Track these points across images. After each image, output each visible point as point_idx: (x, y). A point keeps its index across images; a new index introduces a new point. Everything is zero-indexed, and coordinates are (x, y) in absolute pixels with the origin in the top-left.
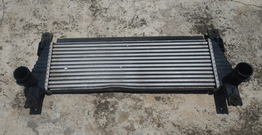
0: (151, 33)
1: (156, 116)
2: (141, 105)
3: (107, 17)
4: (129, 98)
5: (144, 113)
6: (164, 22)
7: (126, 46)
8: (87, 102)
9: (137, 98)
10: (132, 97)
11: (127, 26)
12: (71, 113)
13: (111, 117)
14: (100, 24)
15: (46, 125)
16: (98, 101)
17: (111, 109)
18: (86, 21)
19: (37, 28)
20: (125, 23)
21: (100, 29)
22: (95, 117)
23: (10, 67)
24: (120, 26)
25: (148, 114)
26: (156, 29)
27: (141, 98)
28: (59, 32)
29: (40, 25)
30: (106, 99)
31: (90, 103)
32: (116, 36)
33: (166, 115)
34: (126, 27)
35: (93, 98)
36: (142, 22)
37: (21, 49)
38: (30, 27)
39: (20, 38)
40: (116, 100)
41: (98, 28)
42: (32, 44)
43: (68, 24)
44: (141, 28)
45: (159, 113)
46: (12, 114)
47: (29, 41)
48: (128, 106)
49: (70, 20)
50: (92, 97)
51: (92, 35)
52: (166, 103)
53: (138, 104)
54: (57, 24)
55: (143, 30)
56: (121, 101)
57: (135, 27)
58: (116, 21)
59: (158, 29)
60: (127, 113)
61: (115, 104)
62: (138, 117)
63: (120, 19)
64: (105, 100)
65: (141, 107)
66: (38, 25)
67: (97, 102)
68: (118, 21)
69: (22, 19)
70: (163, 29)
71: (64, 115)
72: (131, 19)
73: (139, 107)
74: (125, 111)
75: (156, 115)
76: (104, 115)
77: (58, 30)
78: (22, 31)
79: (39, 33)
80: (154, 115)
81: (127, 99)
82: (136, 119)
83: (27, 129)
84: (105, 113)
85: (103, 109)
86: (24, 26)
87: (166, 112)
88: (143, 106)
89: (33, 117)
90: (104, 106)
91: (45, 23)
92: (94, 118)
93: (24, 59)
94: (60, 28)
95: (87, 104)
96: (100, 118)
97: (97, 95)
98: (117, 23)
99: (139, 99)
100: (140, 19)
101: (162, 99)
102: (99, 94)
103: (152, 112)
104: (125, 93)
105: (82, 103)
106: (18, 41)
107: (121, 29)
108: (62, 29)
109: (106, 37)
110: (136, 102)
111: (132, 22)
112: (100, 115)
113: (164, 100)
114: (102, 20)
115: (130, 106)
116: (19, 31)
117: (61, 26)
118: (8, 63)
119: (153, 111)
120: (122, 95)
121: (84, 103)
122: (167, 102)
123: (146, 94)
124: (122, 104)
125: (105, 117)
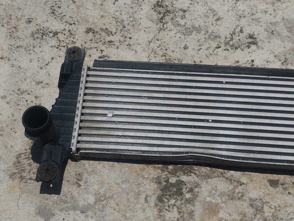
0: (265, 62)
1: (270, 215)
2: (243, 193)
3: (184, 25)
4: (221, 178)
5: (248, 207)
6: (290, 43)
7: (221, 83)
8: (144, 178)
9: (236, 180)
10: (226, 176)
11: (221, 45)
12: (115, 196)
13: (187, 210)
14: (173, 38)
15: (69, 214)
16: (164, 178)
17: (188, 196)
18: (147, 30)
19: (57, 37)
20: (218, 39)
21: (172, 47)
22: (158, 208)
23: (8, 105)
24: (210, 44)
25: (255, 209)
26: (276, 54)
27: (244, 180)
28: (95, 48)
29: (62, 33)
30: (178, 176)
31: (149, 181)
32: (201, 62)
33: (288, 215)
34: (220, 47)
35: (155, 173)
36: (250, 40)
37: (28, 74)
38: (44, 34)
39: (25, 53)
40: (196, 179)
41: (167, 46)
42: (47, 66)
43: (113, 33)
44: (247, 50)
45: (276, 210)
46: (8, 190)
47: (41, 61)
48: (218, 193)
49: (117, 27)
50: (153, 171)
51: (155, 57)
52: (289, 193)
53: (237, 191)
54: (93, 33)
55: (251, 54)
56: (207, 182)
57: (236, 48)
58: (201, 34)
59: (280, 54)
60: (217, 205)
61: (196, 187)
62: (237, 214)
63: (210, 32)
64: (177, 179)
65: (242, 196)
66: (59, 32)
67: (162, 181)
68: (205, 34)
69: (30, 20)
70: (290, 56)
71: (103, 199)
72: (230, 34)
73: (240, 195)
74: (213, 201)
75: (270, 212)
76: (175, 205)
77: (95, 44)
78: (30, 41)
79: (60, 48)
80: (266, 212)
81: (217, 179)
82: (233, 217)
83: (36, 218)
84: (176, 202)
85: (173, 194)
86: (33, 32)
87: (288, 209)
88: (247, 195)
89: (47, 199)
90: (175, 190)
91: (71, 29)
92: (156, 210)
93: (32, 92)
94: (98, 41)
95: (144, 183)
96: (166, 210)
97: (163, 168)
98: (203, 38)
99: (239, 182)
100: (245, 34)
101: (282, 184)
102: (166, 166)
103: (263, 207)
104: (214, 169)
105: (135, 180)
106: (22, 59)
107: (211, 50)
108: (102, 42)
109: (183, 63)
110: (234, 187)
111: (232, 39)
112: (167, 205)
113: (286, 186)
114: (175, 31)
115: (222, 192)
116: (24, 40)
117: (99, 37)
118: (4, 97)
119: (265, 206)
120: (207, 172)
121: (138, 180)
122: (291, 191)
123: (253, 174)
124: (207, 188)
125: (176, 209)
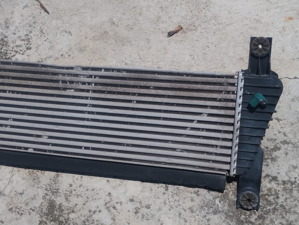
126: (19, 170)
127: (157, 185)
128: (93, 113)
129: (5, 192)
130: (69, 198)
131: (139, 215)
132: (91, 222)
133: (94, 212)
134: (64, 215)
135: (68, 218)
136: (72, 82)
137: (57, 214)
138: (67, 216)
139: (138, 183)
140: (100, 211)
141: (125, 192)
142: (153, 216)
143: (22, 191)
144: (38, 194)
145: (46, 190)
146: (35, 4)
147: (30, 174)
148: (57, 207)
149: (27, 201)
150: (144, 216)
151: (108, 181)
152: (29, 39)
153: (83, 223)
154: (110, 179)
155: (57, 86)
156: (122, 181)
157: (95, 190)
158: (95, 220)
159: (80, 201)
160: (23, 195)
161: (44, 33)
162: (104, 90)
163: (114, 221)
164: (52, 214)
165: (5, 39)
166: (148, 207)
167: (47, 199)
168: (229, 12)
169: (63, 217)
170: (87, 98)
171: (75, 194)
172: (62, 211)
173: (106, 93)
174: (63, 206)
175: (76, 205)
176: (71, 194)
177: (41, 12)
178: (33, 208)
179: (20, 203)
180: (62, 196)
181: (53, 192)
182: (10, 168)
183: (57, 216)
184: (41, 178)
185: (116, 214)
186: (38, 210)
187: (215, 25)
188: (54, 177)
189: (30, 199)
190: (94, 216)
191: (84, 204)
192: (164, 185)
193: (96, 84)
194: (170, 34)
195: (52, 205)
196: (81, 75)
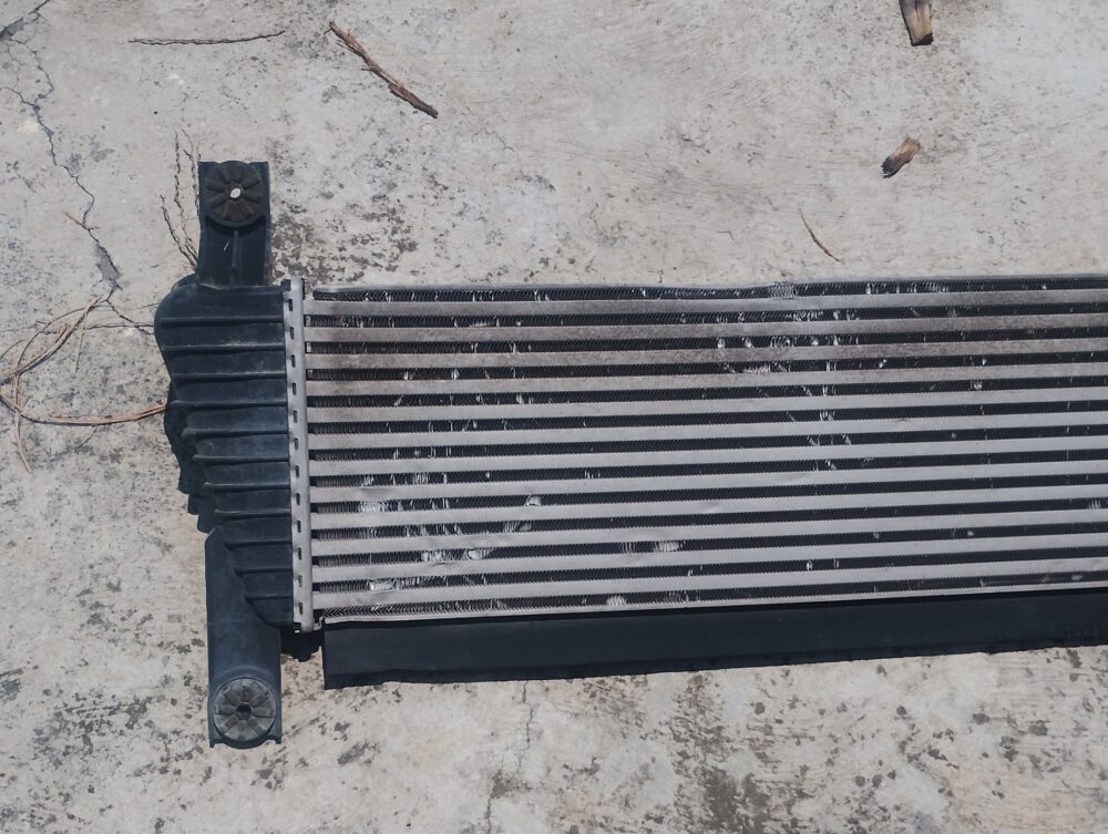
126: (547, 689)
127: (1041, 655)
128: (838, 439)
129: (526, 776)
130: (768, 752)
131: (1022, 759)
132: (879, 818)
133: (877, 782)
134: (776, 815)
135: (795, 822)
136: (761, 341)
137: (750, 815)
138: (785, 813)
139: (978, 659)
140: (893, 775)
141: (950, 694)
142: (1067, 755)
143: (590, 763)
144: (653, 760)
145: (677, 738)
146: (365, 83)
147: (593, 695)
148: (741, 790)
149: (624, 792)
150: (1039, 760)
151: (880, 670)
152: (394, 211)
153: (850, 826)
154: (886, 663)
155: (710, 360)
156: (927, 660)
157: (849, 707)
158: (890, 806)
159: (811, 755)
160: (598, 774)
161: (446, 188)
162: (875, 356)
163: (951, 799)
164: (730, 820)
165: (298, 219)
166: (1040, 729)
167: (695, 771)
168: (1042, 91)
169: (775, 820)
170: (816, 390)
171: (785, 733)
172: (762, 801)
173: (881, 366)
174: (760, 782)
175: (804, 769)
176: (770, 738)
177: (402, 113)
178: (657, 813)
179: (600, 804)
180: (742, 750)
181: (705, 742)
182: (512, 684)
183: (752, 823)
184: (639, 702)
185: (948, 772)
186: (676, 815)
187: (1016, 133)
188: (689, 690)
189: (629, 781)
190: (880, 794)
191: (830, 762)
192: (1062, 651)
193: (846, 339)
194: (890, 168)
195: (718, 790)
196: (793, 313)
